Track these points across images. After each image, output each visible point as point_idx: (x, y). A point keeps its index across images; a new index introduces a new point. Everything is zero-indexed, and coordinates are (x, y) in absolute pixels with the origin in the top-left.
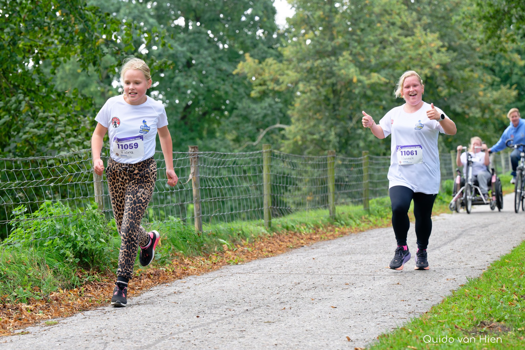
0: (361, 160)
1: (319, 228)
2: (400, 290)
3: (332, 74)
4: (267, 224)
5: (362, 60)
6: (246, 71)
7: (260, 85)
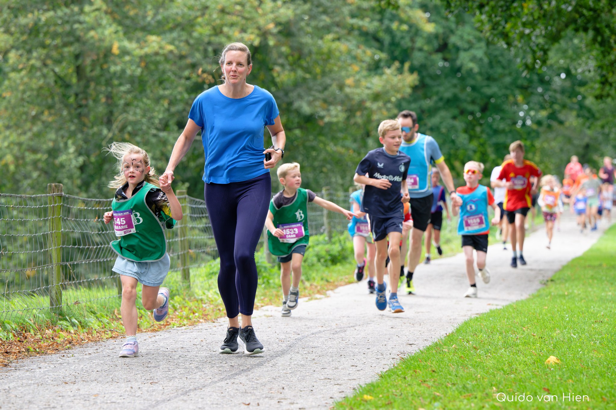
5: (132, 12)
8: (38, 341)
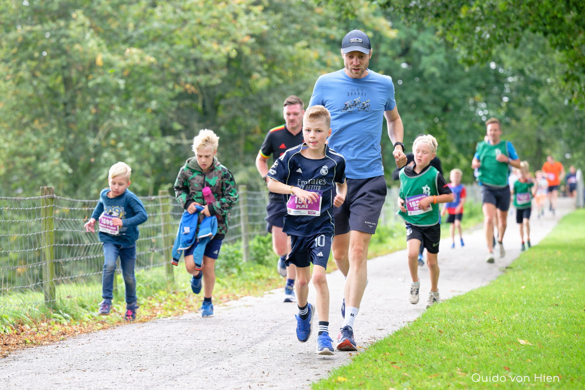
5: (115, 26)
8: (34, 334)
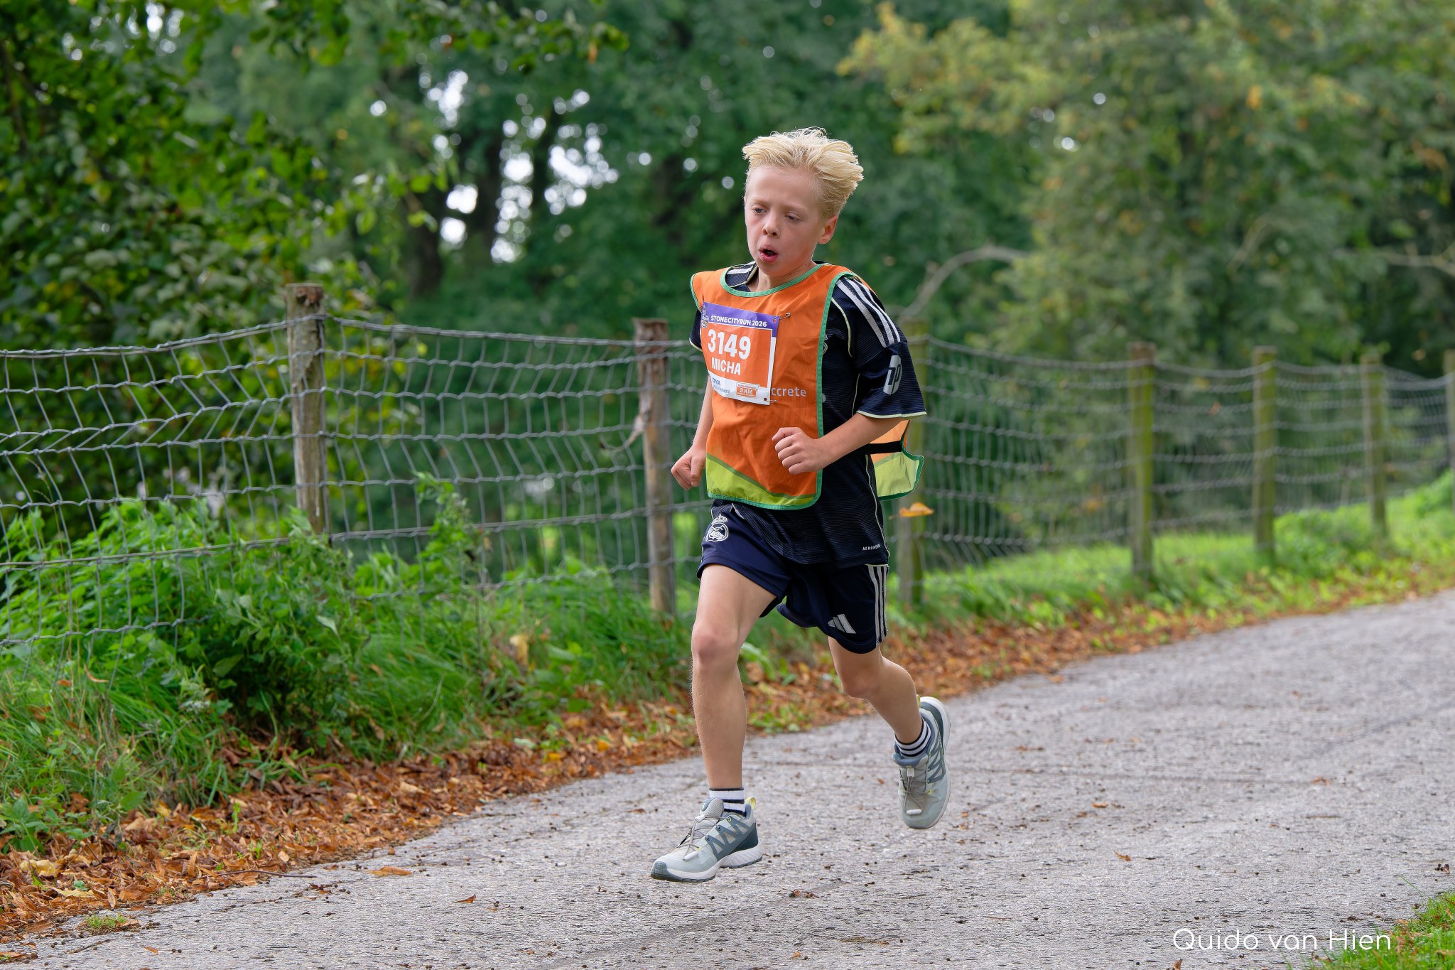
0: (1249, 379)
1: (1089, 609)
2: (1333, 837)
3: (1177, 79)
4: (909, 593)
5: (1285, 33)
6: (883, 60)
7: (929, 111)
